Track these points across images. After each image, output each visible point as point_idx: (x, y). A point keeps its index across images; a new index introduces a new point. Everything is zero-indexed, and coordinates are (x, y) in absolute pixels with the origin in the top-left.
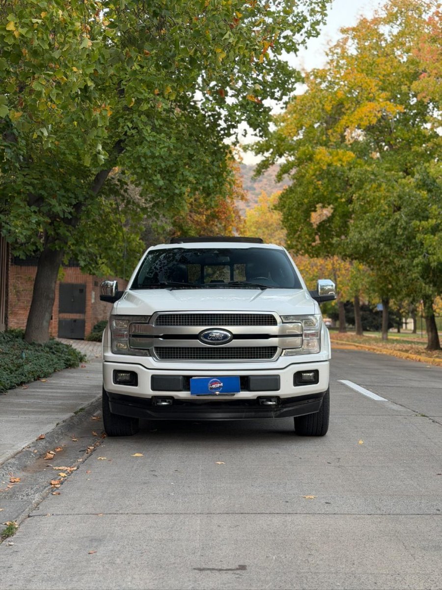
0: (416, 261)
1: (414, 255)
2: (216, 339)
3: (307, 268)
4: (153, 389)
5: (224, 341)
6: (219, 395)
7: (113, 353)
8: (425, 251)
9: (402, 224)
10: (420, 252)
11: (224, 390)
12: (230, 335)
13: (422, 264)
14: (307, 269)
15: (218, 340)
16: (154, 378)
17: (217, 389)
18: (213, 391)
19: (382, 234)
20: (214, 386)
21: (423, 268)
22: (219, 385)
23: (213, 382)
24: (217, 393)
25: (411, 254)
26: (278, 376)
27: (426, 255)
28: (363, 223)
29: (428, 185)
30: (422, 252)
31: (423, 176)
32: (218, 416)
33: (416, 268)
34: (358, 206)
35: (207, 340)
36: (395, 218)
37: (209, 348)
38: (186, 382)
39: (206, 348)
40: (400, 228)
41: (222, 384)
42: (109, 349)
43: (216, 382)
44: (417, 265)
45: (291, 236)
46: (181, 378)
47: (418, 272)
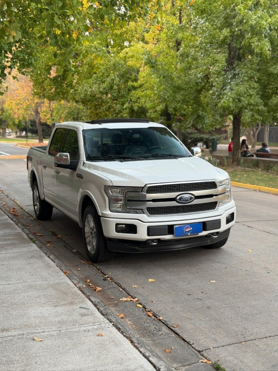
0: (125, 106)
1: (123, 102)
2: (186, 200)
3: (22, 101)
4: (148, 235)
5: (191, 200)
6: (190, 235)
7: (111, 211)
8: (129, 99)
9: (116, 83)
10: (126, 100)
11: (193, 232)
12: (193, 197)
13: (129, 108)
14: (22, 103)
15: (187, 200)
16: (149, 228)
17: (188, 232)
18: (187, 233)
19: (104, 89)
20: (187, 230)
21: (129, 110)
22: (190, 229)
23: (186, 227)
24: (189, 234)
25: (121, 101)
26: (220, 220)
27: (130, 102)
28: (91, 81)
29: (152, 63)
30: (128, 100)
31: (149, 57)
32: (180, 246)
33: (125, 110)
34: (86, 69)
35: (181, 201)
36: (111, 78)
37: (182, 206)
38: (170, 229)
39: (180, 206)
40: (116, 85)
41: (191, 229)
42: (108, 209)
43: (188, 228)
44: (126, 109)
45: (37, 86)
46: (167, 227)
47: (127, 113)
